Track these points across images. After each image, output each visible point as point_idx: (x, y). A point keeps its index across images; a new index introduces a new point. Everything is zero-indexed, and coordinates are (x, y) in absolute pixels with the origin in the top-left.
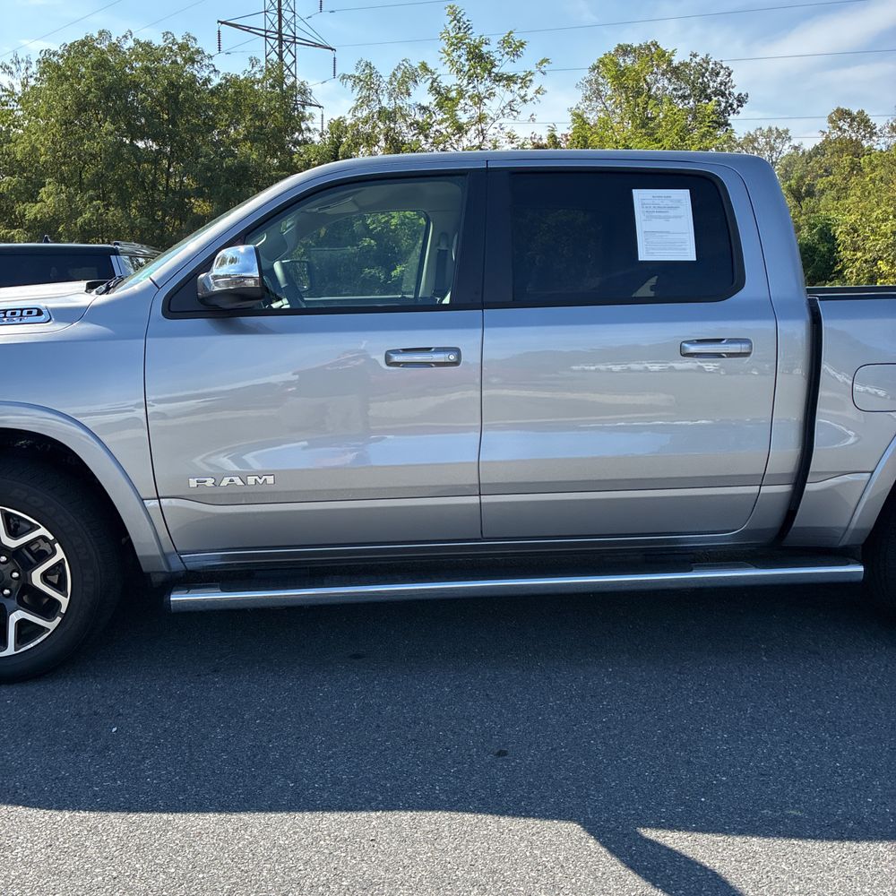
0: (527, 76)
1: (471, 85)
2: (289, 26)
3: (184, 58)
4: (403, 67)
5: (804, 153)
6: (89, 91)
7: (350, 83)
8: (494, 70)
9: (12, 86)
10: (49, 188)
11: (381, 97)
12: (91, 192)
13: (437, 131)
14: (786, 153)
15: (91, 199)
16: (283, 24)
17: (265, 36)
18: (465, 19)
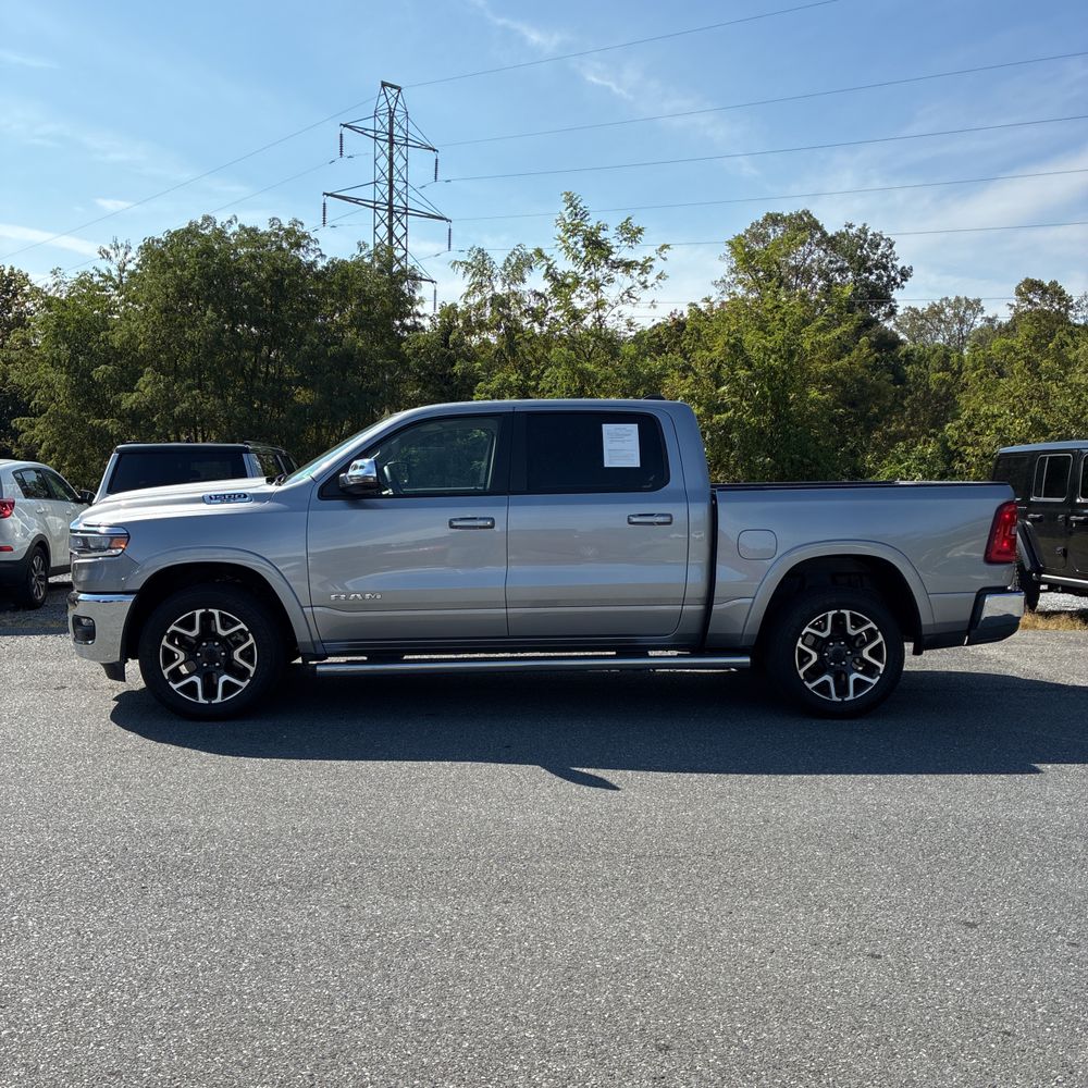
0: (646, 262)
1: (588, 272)
2: (400, 197)
3: (290, 244)
4: (517, 253)
5: (1000, 326)
6: (193, 278)
7: (462, 270)
8: (611, 257)
9: (109, 271)
10: (147, 378)
11: (494, 283)
12: (189, 381)
13: (552, 318)
14: (978, 326)
15: (189, 388)
16: (394, 194)
17: (375, 208)
18: (581, 205)
